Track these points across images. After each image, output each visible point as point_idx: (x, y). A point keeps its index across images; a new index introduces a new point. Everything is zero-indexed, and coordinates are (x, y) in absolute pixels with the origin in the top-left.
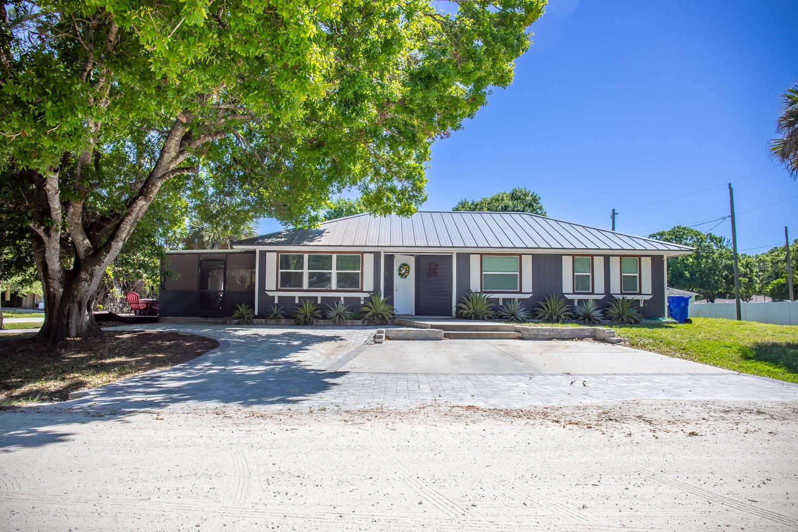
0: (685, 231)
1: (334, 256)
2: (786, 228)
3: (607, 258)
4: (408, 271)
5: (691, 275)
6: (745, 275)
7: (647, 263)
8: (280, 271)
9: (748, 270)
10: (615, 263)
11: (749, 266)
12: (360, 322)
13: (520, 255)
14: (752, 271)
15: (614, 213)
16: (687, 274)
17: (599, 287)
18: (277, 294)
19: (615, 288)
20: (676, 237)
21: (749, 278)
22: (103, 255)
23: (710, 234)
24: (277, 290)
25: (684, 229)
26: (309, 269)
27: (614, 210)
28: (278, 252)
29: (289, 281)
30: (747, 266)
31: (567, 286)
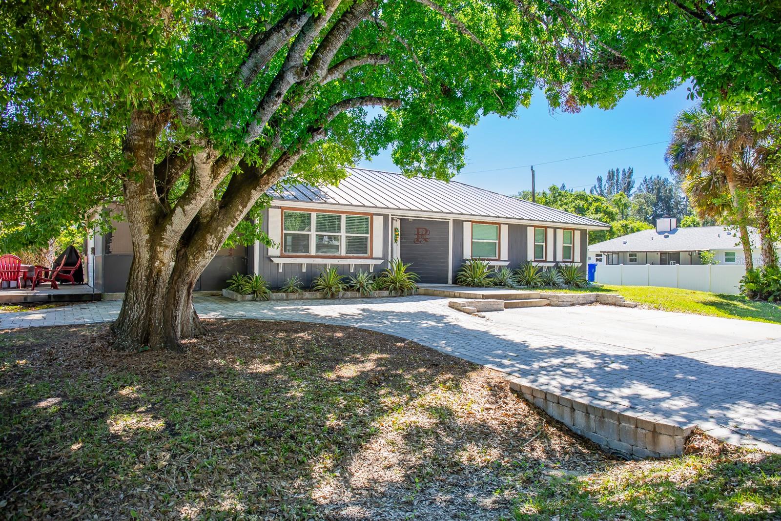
1: (344, 217)
3: (555, 231)
7: (578, 236)
10: (559, 234)
12: (386, 293)
13: (500, 224)
17: (550, 257)
19: (560, 258)
22: (238, 210)
24: (282, 256)
26: (316, 231)
28: (282, 208)
31: (530, 256)
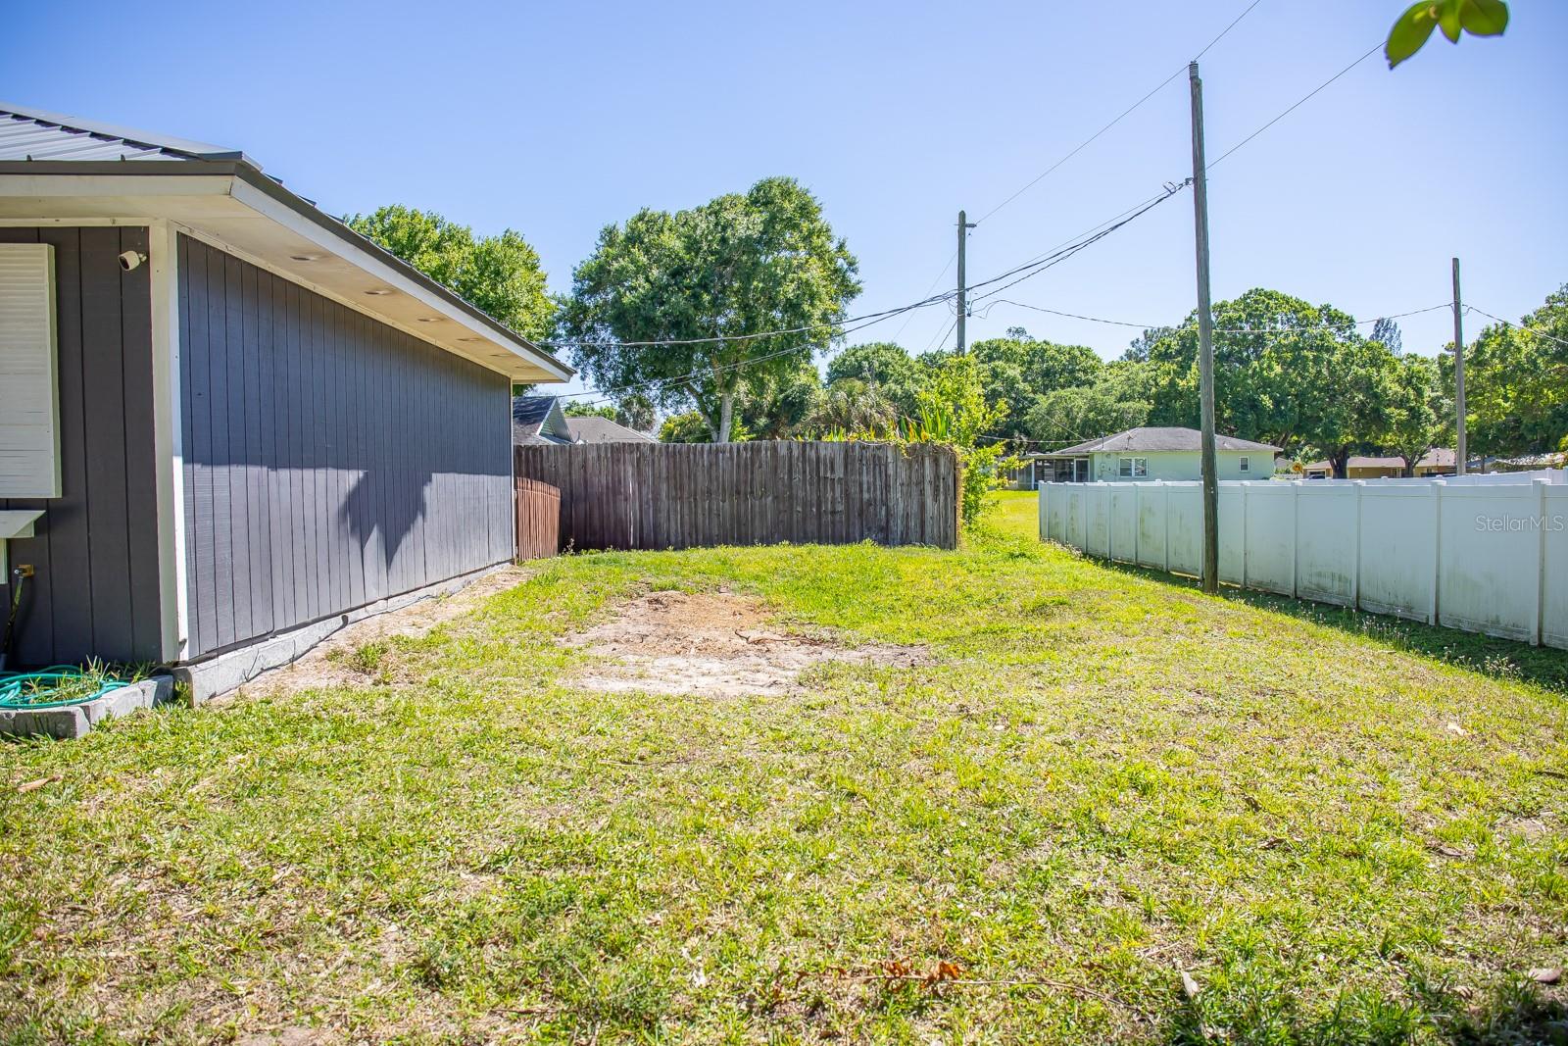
0: (1272, 303)
2: (1456, 261)
5: (1277, 403)
6: (1401, 403)
9: (1411, 392)
11: (1414, 380)
14: (1419, 393)
15: (963, 225)
16: (1267, 401)
20: (1250, 315)
21: (1411, 409)
23: (1327, 307)
25: (1270, 296)
27: (962, 215)
30: (1408, 381)
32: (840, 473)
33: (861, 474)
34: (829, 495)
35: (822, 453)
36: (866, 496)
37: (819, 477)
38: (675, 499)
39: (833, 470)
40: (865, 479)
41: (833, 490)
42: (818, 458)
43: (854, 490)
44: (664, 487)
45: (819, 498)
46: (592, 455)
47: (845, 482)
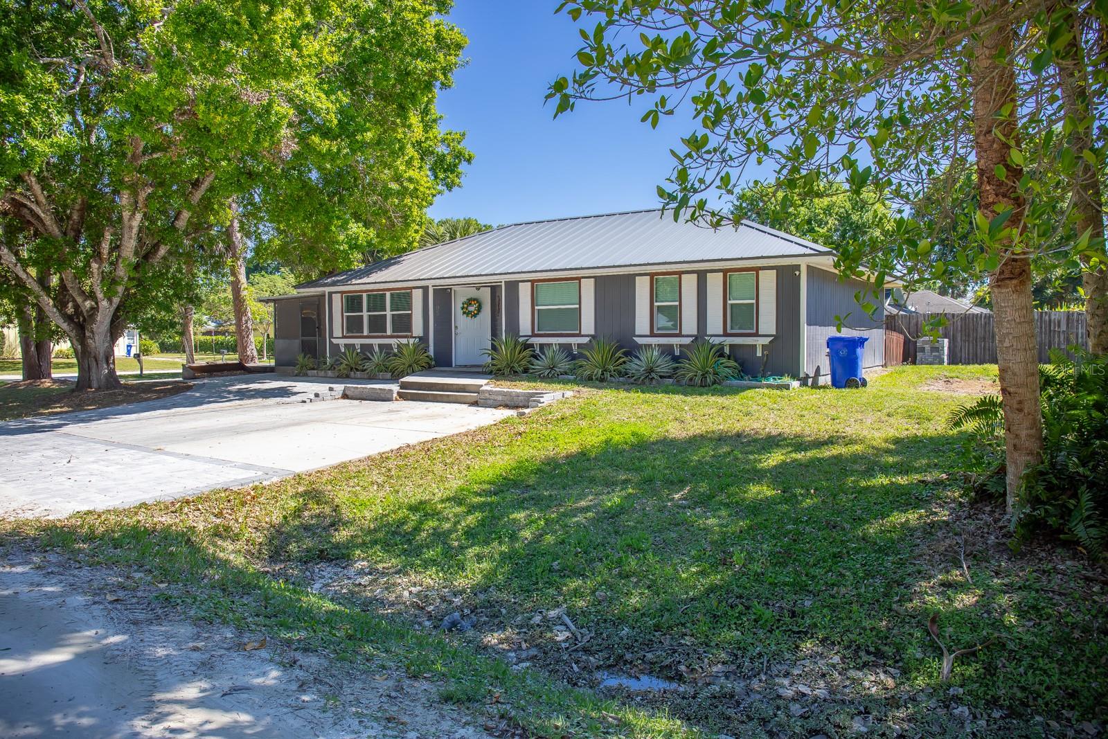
1: (388, 294)
3: (702, 276)
4: (479, 309)
7: (768, 281)
8: (345, 314)
10: (715, 283)
13: (579, 279)
17: (689, 324)
18: (342, 342)
24: (344, 337)
26: (368, 311)
28: (342, 293)
29: (354, 326)
32: (1064, 328)
33: (1077, 329)
34: (1057, 340)
35: (1053, 317)
36: (1080, 340)
37: (1050, 331)
38: (965, 341)
39: (1059, 326)
40: (1080, 331)
41: (1059, 337)
42: (1050, 320)
43: (1072, 337)
44: (959, 335)
45: (1050, 341)
46: (921, 319)
47: (1067, 333)
